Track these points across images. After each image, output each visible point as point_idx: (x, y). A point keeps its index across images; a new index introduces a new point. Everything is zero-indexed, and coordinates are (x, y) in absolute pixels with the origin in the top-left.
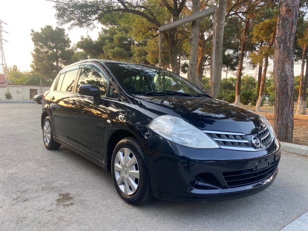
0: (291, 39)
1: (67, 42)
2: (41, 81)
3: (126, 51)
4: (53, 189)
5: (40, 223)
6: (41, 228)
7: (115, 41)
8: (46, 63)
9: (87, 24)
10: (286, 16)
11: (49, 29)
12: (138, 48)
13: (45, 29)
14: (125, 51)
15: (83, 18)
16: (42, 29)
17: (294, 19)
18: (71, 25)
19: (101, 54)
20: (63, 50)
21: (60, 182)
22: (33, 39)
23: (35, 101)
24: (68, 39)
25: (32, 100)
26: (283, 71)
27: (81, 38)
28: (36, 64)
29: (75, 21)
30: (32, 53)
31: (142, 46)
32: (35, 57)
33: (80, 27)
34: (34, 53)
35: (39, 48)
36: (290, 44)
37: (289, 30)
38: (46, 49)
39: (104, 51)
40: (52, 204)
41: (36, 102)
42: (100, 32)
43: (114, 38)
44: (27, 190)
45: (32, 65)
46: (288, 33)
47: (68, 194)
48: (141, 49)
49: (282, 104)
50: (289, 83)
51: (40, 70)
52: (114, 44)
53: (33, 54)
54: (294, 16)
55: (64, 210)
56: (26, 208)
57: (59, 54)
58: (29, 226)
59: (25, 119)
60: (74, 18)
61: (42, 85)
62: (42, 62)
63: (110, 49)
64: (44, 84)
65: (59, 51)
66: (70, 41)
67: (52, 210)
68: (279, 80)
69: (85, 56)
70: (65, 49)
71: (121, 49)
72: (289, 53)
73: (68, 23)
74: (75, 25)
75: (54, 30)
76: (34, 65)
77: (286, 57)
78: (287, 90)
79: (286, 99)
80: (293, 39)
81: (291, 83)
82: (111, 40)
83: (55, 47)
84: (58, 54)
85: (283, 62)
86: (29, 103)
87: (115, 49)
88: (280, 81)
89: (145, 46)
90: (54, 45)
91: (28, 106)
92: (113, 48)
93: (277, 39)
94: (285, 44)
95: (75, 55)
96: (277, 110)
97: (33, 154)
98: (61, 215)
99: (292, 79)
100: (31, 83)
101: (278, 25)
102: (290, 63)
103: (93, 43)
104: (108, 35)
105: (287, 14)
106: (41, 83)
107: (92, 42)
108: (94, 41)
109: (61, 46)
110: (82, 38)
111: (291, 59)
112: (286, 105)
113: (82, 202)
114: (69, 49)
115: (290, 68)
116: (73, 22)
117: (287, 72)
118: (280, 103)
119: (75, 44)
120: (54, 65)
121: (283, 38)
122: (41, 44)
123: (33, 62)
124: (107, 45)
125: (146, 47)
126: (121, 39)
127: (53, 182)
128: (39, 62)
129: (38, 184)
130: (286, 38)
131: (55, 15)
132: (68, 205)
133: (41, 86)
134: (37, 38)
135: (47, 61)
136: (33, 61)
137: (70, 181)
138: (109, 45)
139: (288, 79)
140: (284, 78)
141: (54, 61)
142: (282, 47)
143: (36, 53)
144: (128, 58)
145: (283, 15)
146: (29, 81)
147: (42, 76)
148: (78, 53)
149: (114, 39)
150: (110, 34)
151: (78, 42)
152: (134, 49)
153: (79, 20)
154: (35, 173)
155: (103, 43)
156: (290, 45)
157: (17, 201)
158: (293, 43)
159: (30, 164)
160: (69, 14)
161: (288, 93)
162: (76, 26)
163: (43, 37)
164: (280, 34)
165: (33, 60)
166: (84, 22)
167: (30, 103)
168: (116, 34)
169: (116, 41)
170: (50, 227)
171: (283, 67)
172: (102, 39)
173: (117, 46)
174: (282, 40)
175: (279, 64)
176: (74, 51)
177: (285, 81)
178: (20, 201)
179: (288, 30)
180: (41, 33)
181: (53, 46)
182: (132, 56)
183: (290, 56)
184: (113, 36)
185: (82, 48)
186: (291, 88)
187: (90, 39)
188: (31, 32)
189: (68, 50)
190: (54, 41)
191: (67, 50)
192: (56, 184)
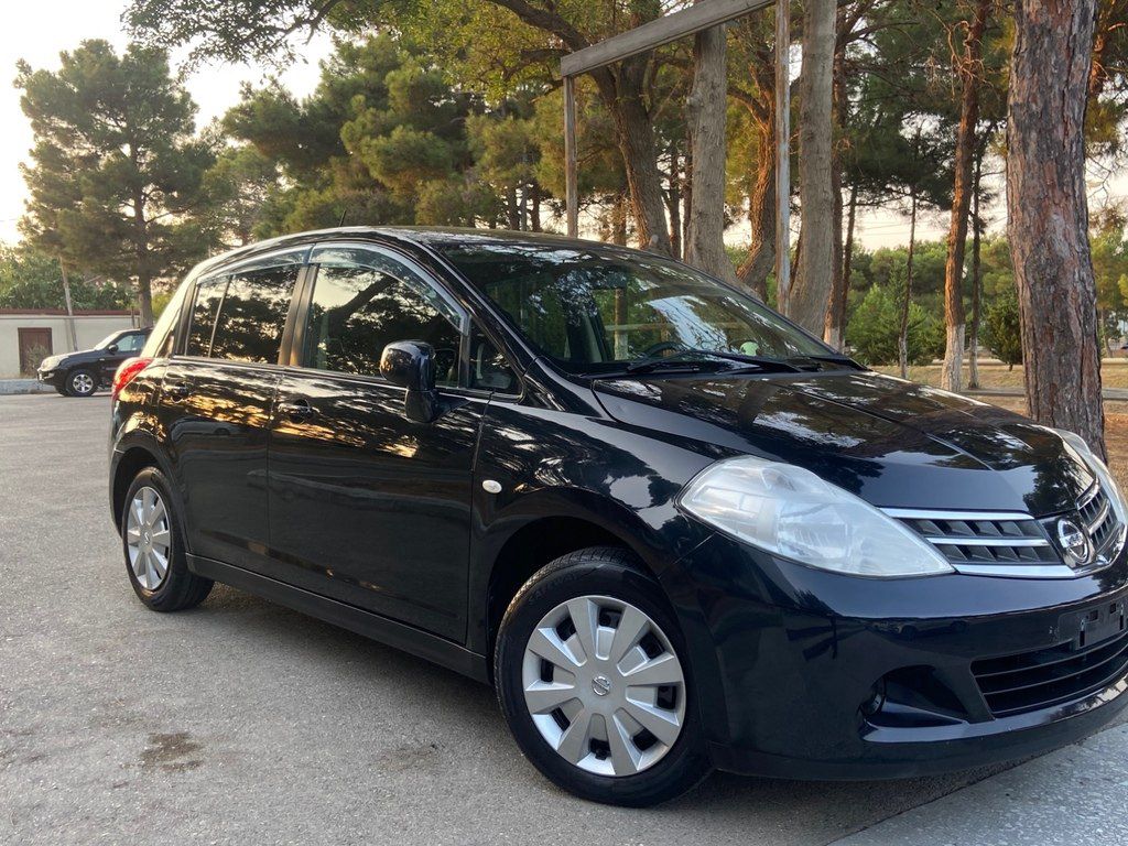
0: (1068, 113)
1: (179, 112)
2: (67, 291)
3: (448, 146)
4: (129, 721)
5: (87, 818)
6: (91, 831)
7: (394, 99)
8: (87, 210)
9: (261, 46)
10: (1042, 20)
11: (99, 56)
12: (498, 128)
13: (79, 54)
14: (440, 143)
15: (241, 22)
16: (64, 57)
17: (1075, 31)
18: (190, 55)
19: (333, 160)
20: (161, 146)
21: (154, 700)
22: (25, 102)
23: (48, 382)
24: (186, 97)
25: (29, 381)
26: (1043, 241)
27: (242, 92)
28: (45, 216)
29: (211, 38)
30: (22, 165)
31: (516, 118)
32: (38, 185)
33: (230, 59)
34: (33, 164)
35: (54, 141)
36: (1066, 129)
37: (1059, 77)
38: (88, 146)
39: (348, 147)
40: (127, 766)
41: (53, 388)
42: (328, 60)
43: (391, 86)
44: (37, 728)
45: (27, 222)
46: (1057, 87)
47: (184, 736)
48: (510, 130)
49: (1050, 374)
50: (1070, 288)
51: (63, 240)
52: (390, 113)
53: (29, 172)
54: (1077, 19)
55: (166, 783)
56: (38, 779)
57: (143, 168)
58: (53, 827)
59: (8, 471)
60: (204, 22)
61: (74, 308)
62: (71, 206)
63: (374, 135)
64: (80, 305)
65: (144, 153)
66: (194, 106)
67: (126, 784)
68: (1030, 278)
69: (264, 168)
70: (170, 142)
71: (422, 133)
72: (1064, 169)
73: (179, 45)
74: (211, 55)
75: (121, 58)
76: (35, 221)
77: (1053, 186)
78: (1066, 315)
79: (1065, 353)
80: (1077, 110)
81: (1080, 288)
82: (377, 95)
83: (127, 137)
84: (141, 164)
85: (1040, 205)
86: (16, 393)
87: (397, 134)
88: (1032, 282)
89: (526, 119)
90: (124, 124)
91: (12, 407)
92: (386, 131)
93: (1013, 115)
94: (1045, 133)
95: (219, 164)
96: (1033, 400)
97: (51, 607)
98: (159, 796)
99: (1084, 274)
100: (21, 300)
101: (1017, 54)
102: (1071, 208)
103: (297, 113)
104: (362, 70)
105: (1048, 11)
106: (68, 299)
107: (291, 106)
108: (300, 104)
109: (154, 128)
110: (248, 92)
111: (1074, 191)
112: (1065, 379)
113: (229, 757)
114: (188, 140)
115: (1071, 228)
116: (197, 40)
117: (1057, 247)
118: (1043, 372)
119: (215, 119)
120: (124, 215)
121: (1034, 107)
122: (64, 125)
123: (30, 209)
124: (360, 119)
125: (532, 124)
126: (423, 91)
127: (129, 701)
128: (57, 204)
129: (76, 708)
130: (1045, 108)
131: (122, 16)
132: (181, 767)
133: (70, 311)
134: (44, 99)
135: (95, 200)
136: (30, 202)
137: (190, 695)
138: (367, 118)
139: (1065, 273)
140: (1048, 271)
141: (123, 198)
142: (1033, 146)
143: (44, 168)
144: (454, 174)
145: (1033, 17)
146: (14, 292)
147: (72, 267)
148: (233, 154)
149: (388, 90)
150: (370, 69)
151: (227, 110)
152: (479, 134)
153: (224, 34)
154: (64, 674)
155: (339, 111)
156: (1066, 134)
157: (7, 760)
158: (1078, 127)
159: (42, 644)
160: (179, 11)
161: (1069, 327)
162: (211, 60)
163: (71, 91)
164: (1025, 93)
165: (31, 199)
166: (246, 41)
167: (24, 392)
168: (396, 66)
169: (397, 98)
170: (122, 827)
171: (1043, 226)
172: (337, 94)
173: (405, 122)
174: (1031, 116)
175: (1026, 215)
176: (214, 149)
177: (1054, 280)
178: (18, 762)
179: (1052, 74)
180: (61, 73)
181: (118, 129)
182: (472, 163)
183: (1067, 179)
184: (384, 78)
185: (248, 137)
186: (1082, 309)
187: (283, 96)
188: (16, 73)
189: (188, 148)
190: (123, 110)
191: (183, 146)
192: (139, 708)
